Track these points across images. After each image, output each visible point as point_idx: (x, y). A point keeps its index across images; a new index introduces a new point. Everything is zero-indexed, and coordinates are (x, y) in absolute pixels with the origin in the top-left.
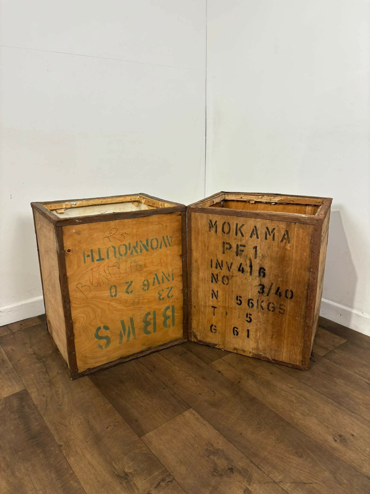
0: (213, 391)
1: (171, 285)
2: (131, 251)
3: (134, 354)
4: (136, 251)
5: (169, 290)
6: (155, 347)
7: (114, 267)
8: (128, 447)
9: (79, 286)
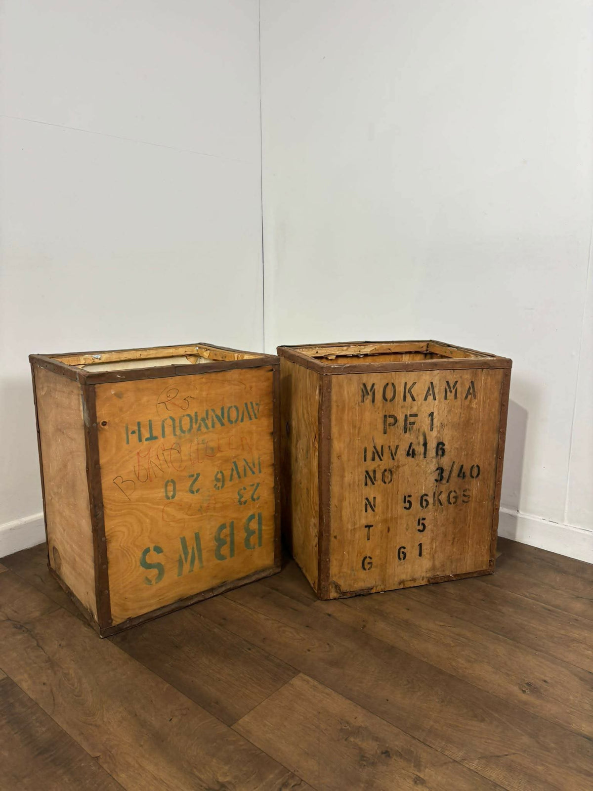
0: (328, 644)
1: (257, 481)
2: (198, 425)
3: (200, 594)
4: (207, 426)
5: (255, 487)
6: (232, 582)
7: (173, 451)
8: (215, 744)
9: (119, 481)
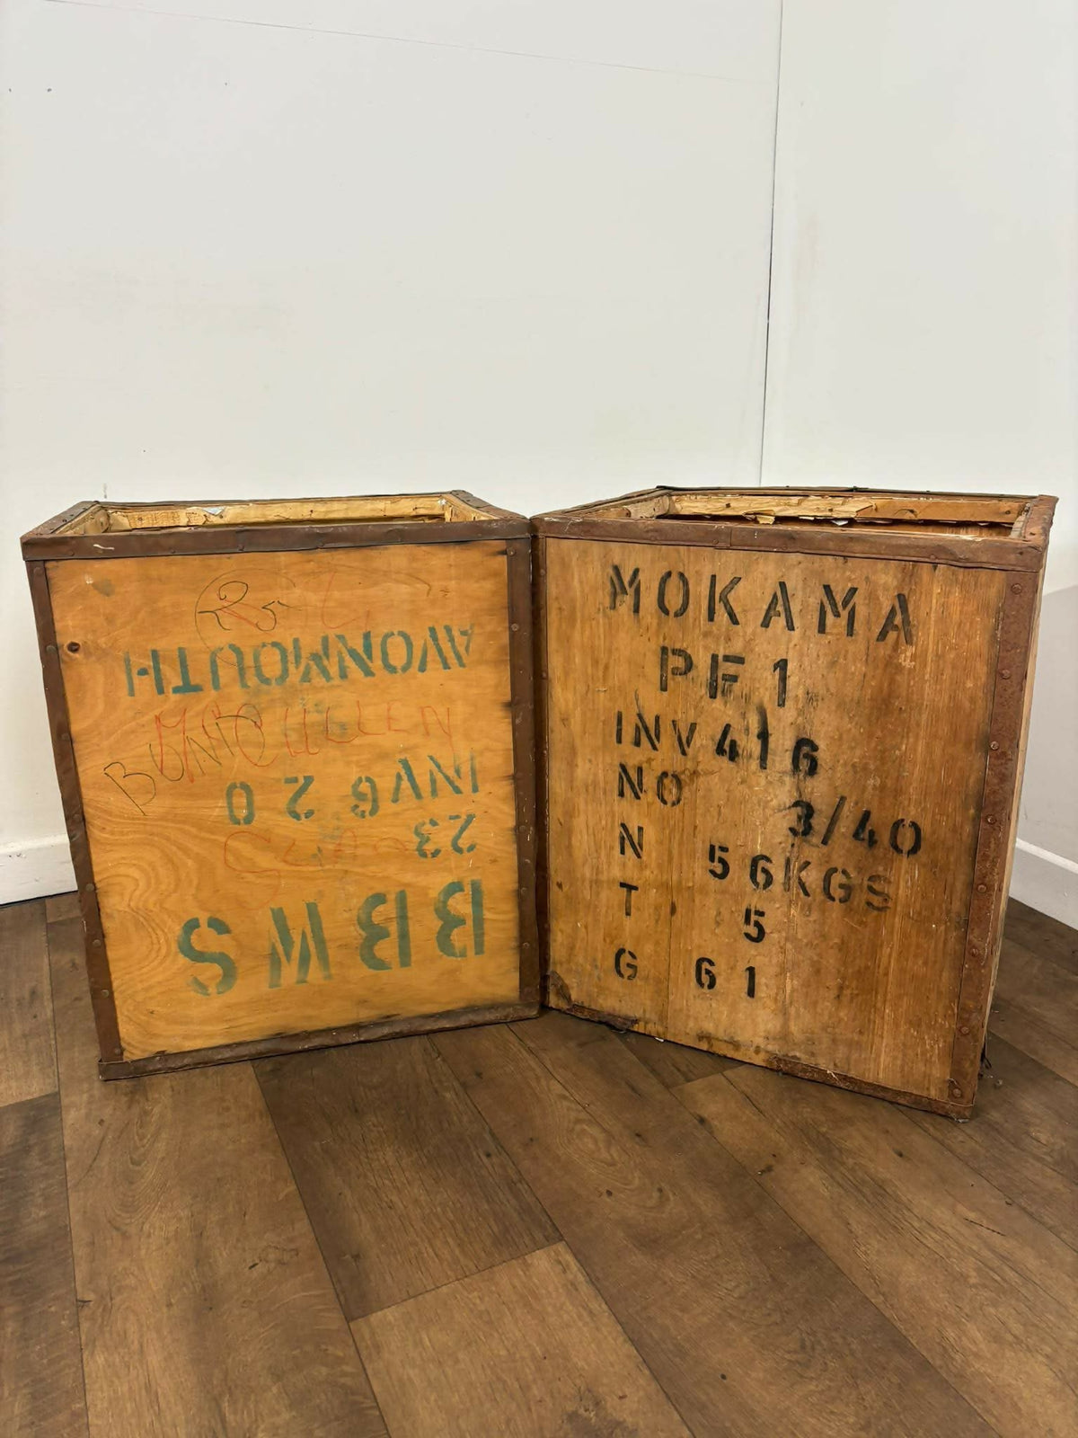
1: (464, 810)
2: (302, 668)
3: (329, 1031)
4: (325, 672)
5: (460, 822)
6: (408, 1020)
7: (241, 721)
9: (116, 771)
